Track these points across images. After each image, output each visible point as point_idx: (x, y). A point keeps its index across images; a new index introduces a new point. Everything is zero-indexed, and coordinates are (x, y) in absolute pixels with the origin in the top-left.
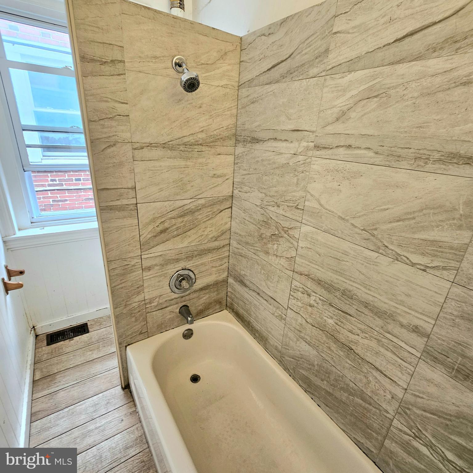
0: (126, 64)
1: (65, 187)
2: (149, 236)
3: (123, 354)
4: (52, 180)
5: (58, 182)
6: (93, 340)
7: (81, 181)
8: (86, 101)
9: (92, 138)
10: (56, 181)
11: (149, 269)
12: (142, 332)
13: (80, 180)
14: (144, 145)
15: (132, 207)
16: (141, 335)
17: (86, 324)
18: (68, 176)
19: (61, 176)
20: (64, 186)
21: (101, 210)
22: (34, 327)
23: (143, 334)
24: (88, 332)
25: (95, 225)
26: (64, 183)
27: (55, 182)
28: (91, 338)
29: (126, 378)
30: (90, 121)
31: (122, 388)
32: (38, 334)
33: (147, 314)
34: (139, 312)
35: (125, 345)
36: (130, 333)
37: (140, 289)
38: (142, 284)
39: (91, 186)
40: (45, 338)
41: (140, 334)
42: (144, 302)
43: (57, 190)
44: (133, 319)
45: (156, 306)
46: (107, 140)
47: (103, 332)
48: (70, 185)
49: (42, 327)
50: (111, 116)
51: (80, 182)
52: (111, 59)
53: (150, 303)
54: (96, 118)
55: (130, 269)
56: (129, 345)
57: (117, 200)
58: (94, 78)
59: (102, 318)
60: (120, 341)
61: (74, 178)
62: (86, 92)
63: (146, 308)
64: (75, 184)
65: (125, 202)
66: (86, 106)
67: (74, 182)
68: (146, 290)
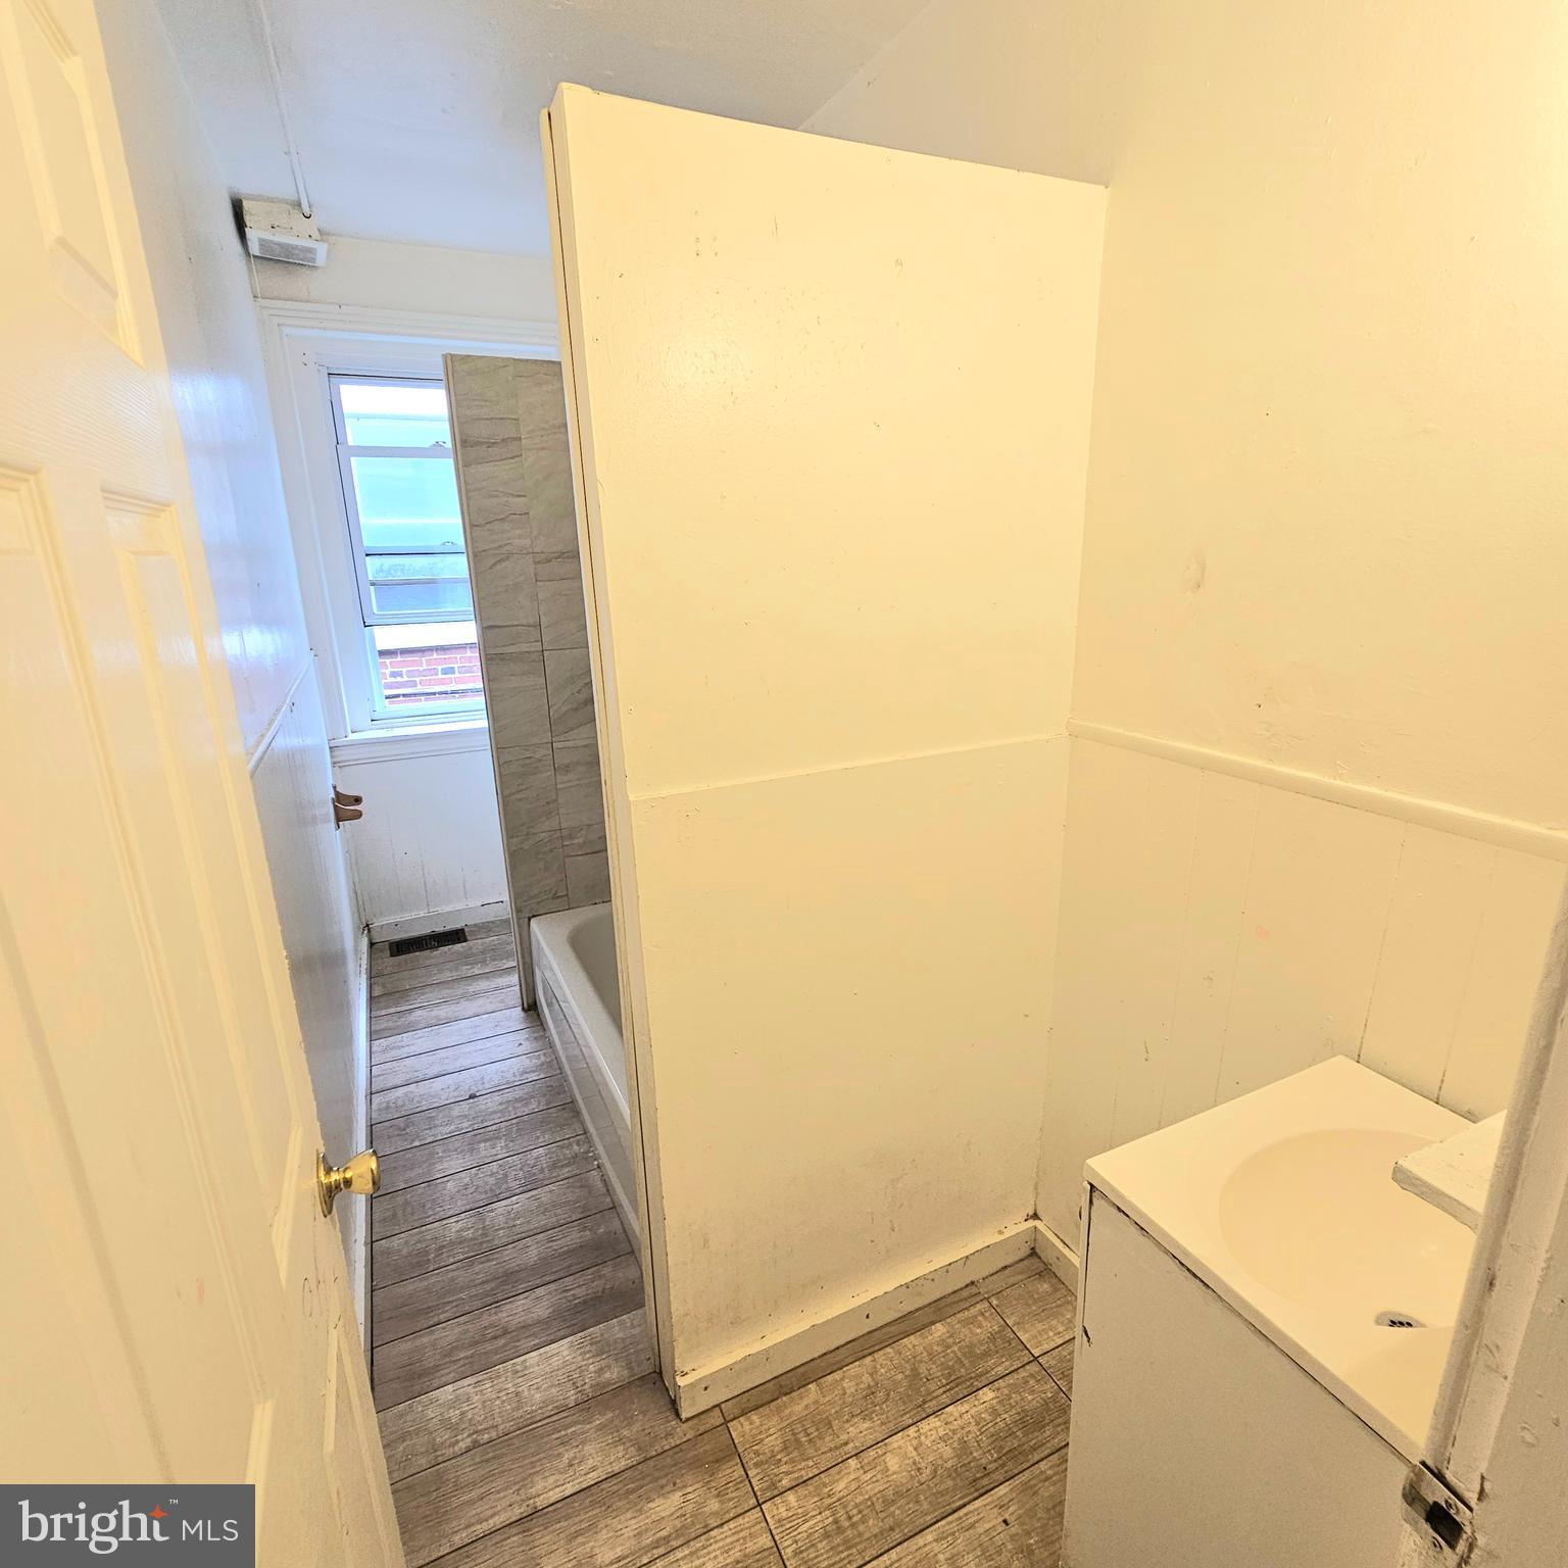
0: (523, 442)
1: (419, 689)
2: (564, 709)
3: (525, 934)
4: (394, 675)
5: (405, 679)
6: (474, 951)
7: (454, 673)
8: (468, 498)
9: (476, 550)
10: (401, 675)
11: (567, 768)
12: (558, 895)
13: (451, 671)
14: (552, 555)
15: (534, 656)
16: (555, 901)
17: (463, 929)
18: (428, 662)
19: (413, 663)
20: (419, 686)
21: (487, 660)
22: (368, 925)
23: (560, 900)
24: (465, 941)
25: (484, 724)
26: (418, 679)
27: (399, 679)
28: (471, 948)
29: (531, 988)
30: (472, 526)
31: (523, 1009)
32: (374, 941)
33: (566, 860)
34: (551, 851)
35: (527, 915)
36: (536, 891)
37: (551, 806)
38: (555, 798)
39: (480, 685)
40: (387, 947)
41: (553, 898)
42: (558, 834)
43: (404, 695)
44: (541, 864)
45: (581, 846)
46: (497, 552)
47: (493, 941)
48: (430, 683)
49: (382, 926)
50: (502, 516)
51: (453, 676)
52: (501, 437)
53: (570, 837)
54: (481, 521)
55: (534, 765)
56: (534, 916)
57: (512, 644)
58: (479, 466)
59: (493, 922)
60: (518, 905)
61: (440, 668)
62: (469, 487)
63: (563, 846)
64: (442, 682)
65: (524, 647)
66: (468, 506)
67: (440, 676)
68: (562, 811)
